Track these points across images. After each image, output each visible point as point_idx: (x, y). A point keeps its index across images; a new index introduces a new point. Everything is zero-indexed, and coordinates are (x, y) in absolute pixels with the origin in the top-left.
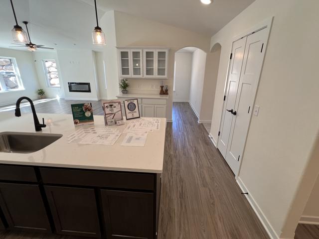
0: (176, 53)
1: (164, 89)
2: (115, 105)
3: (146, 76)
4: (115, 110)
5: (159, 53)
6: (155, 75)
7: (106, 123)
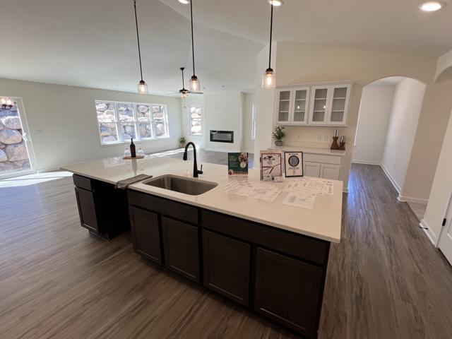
0: (364, 89)
1: (338, 142)
2: (274, 157)
3: (311, 123)
4: (274, 163)
5: (336, 89)
6: (327, 121)
7: (262, 179)
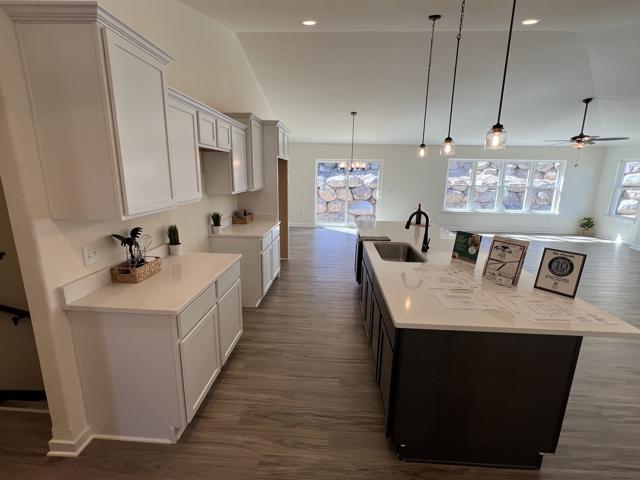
2: (512, 248)
4: (508, 257)
7: (484, 274)
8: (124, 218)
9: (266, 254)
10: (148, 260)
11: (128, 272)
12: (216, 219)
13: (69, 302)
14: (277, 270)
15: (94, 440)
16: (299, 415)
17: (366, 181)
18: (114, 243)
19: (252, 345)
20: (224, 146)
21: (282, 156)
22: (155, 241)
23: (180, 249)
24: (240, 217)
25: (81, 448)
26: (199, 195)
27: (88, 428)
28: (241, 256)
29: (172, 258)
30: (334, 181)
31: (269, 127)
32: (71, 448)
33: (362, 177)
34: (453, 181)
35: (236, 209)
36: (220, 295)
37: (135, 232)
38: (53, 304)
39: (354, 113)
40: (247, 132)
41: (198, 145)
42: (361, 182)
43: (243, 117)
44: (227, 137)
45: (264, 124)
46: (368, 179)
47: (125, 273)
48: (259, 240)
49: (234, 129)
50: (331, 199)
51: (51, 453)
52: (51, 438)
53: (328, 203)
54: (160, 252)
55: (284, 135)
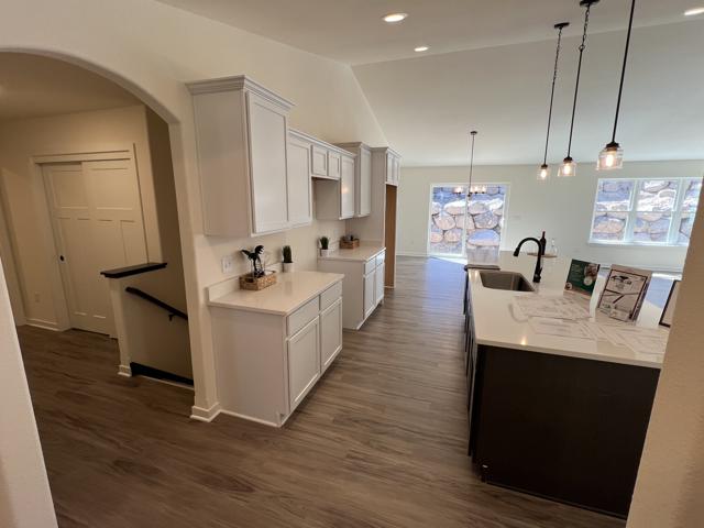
2: (631, 279)
4: (627, 289)
7: (598, 306)
8: (252, 235)
9: (369, 277)
10: (267, 273)
11: (251, 281)
12: (324, 243)
13: (211, 300)
14: (380, 297)
15: (221, 413)
16: (388, 426)
17: (491, 208)
18: (243, 257)
19: (350, 361)
20: (334, 175)
21: (390, 182)
22: (272, 258)
23: (292, 267)
24: (347, 242)
25: (214, 416)
26: (309, 219)
27: (217, 403)
28: (343, 276)
29: (286, 274)
30: (453, 207)
31: (379, 154)
32: (206, 415)
33: (486, 203)
34: (610, 206)
35: (343, 234)
36: (322, 307)
37: (259, 249)
38: (202, 300)
39: (474, 133)
40: (357, 161)
41: (311, 175)
42: (485, 208)
43: (353, 147)
44: (337, 165)
45: (373, 151)
46: (495, 205)
47: (249, 282)
48: (362, 263)
49: (343, 157)
50: (448, 227)
51: (193, 416)
52: (193, 404)
53: (444, 231)
54: (276, 267)
55: (393, 161)
